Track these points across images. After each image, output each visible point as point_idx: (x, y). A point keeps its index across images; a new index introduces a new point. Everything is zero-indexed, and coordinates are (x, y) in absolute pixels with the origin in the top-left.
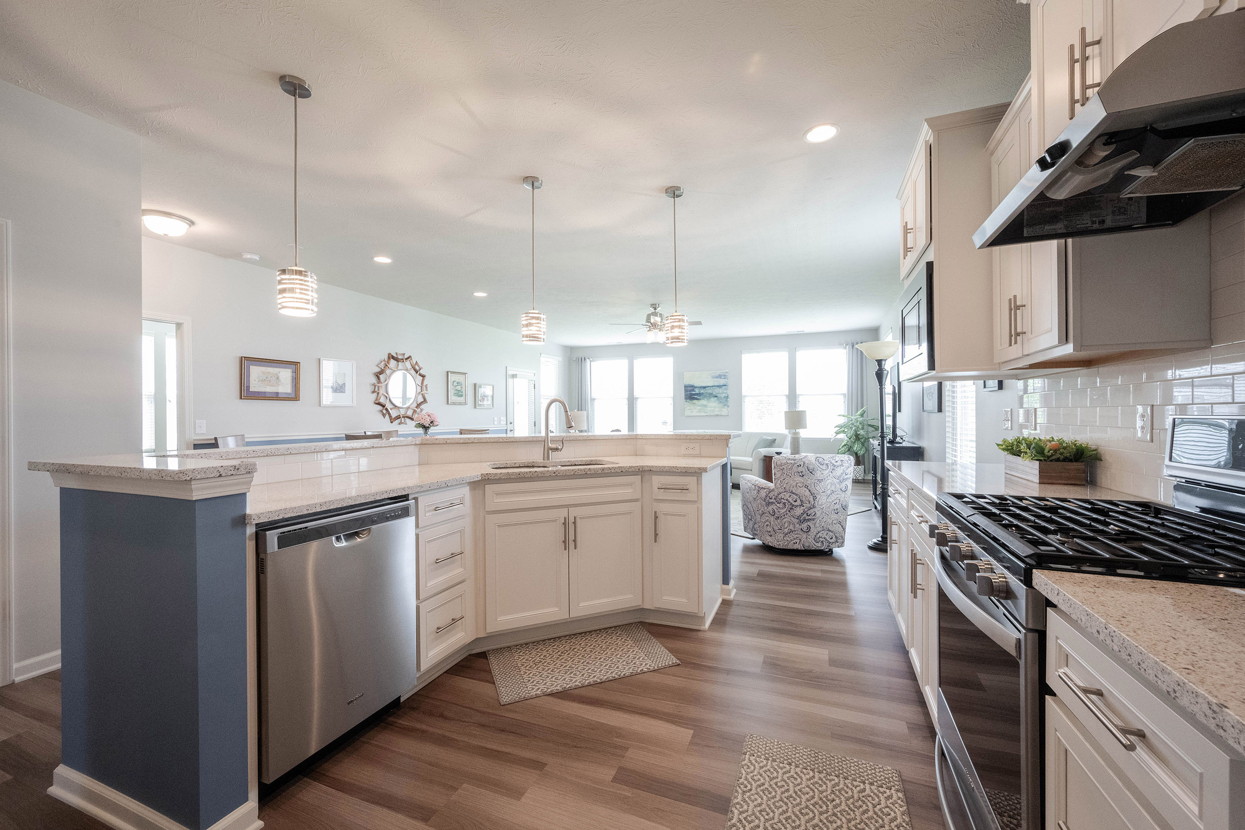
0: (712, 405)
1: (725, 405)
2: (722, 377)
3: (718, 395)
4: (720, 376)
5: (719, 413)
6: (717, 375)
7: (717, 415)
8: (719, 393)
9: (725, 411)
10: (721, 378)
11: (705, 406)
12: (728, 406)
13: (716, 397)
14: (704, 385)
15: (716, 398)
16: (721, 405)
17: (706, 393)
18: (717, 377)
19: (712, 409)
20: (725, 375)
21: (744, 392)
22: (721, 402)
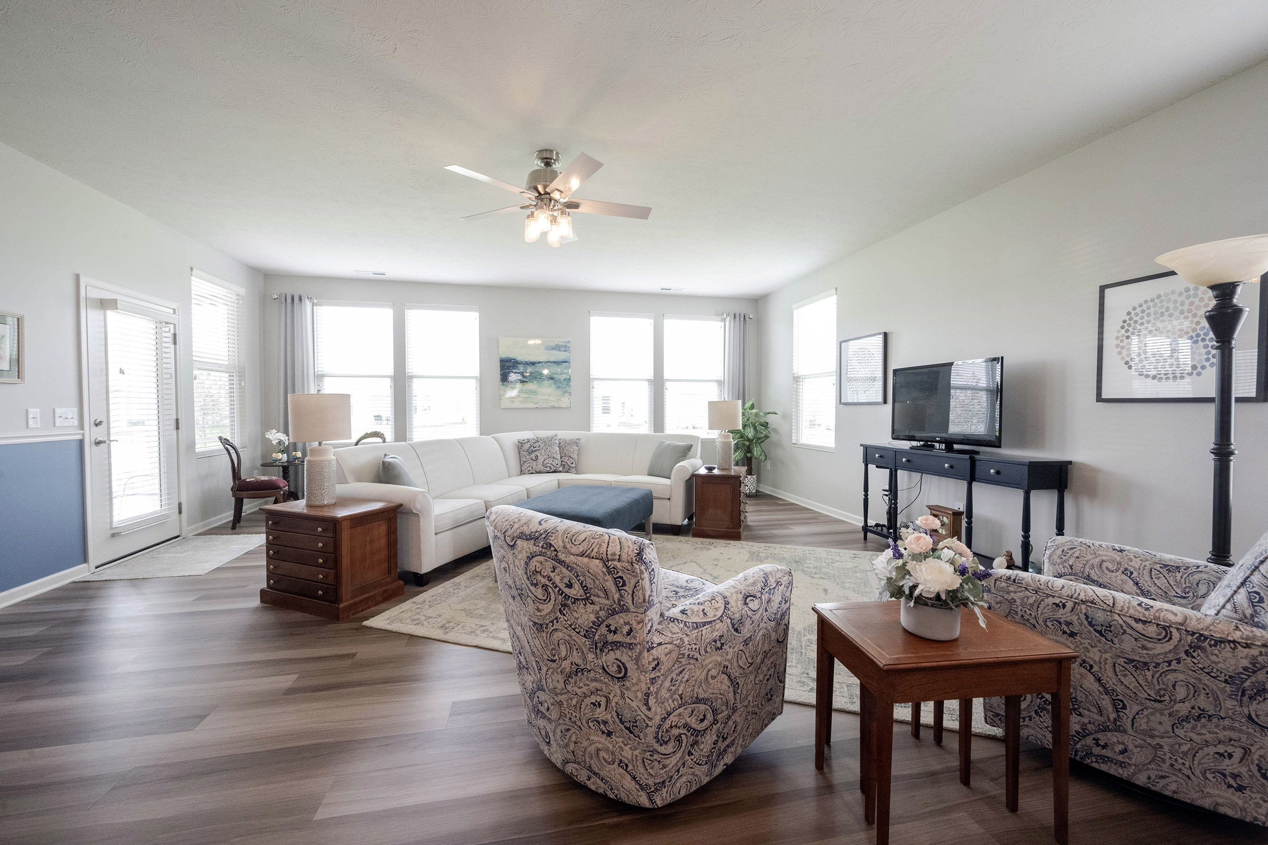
0: (546, 392)
1: (565, 392)
2: (562, 349)
3: (555, 376)
4: (557, 348)
5: (556, 404)
6: (553, 344)
7: (554, 407)
8: (557, 374)
9: (565, 401)
10: (560, 350)
11: (535, 393)
12: (570, 394)
13: (552, 379)
14: (532, 359)
15: (551, 381)
16: (559, 392)
17: (536, 372)
18: (553, 349)
19: (546, 397)
20: (565, 346)
21: (595, 372)
22: (559, 387)
